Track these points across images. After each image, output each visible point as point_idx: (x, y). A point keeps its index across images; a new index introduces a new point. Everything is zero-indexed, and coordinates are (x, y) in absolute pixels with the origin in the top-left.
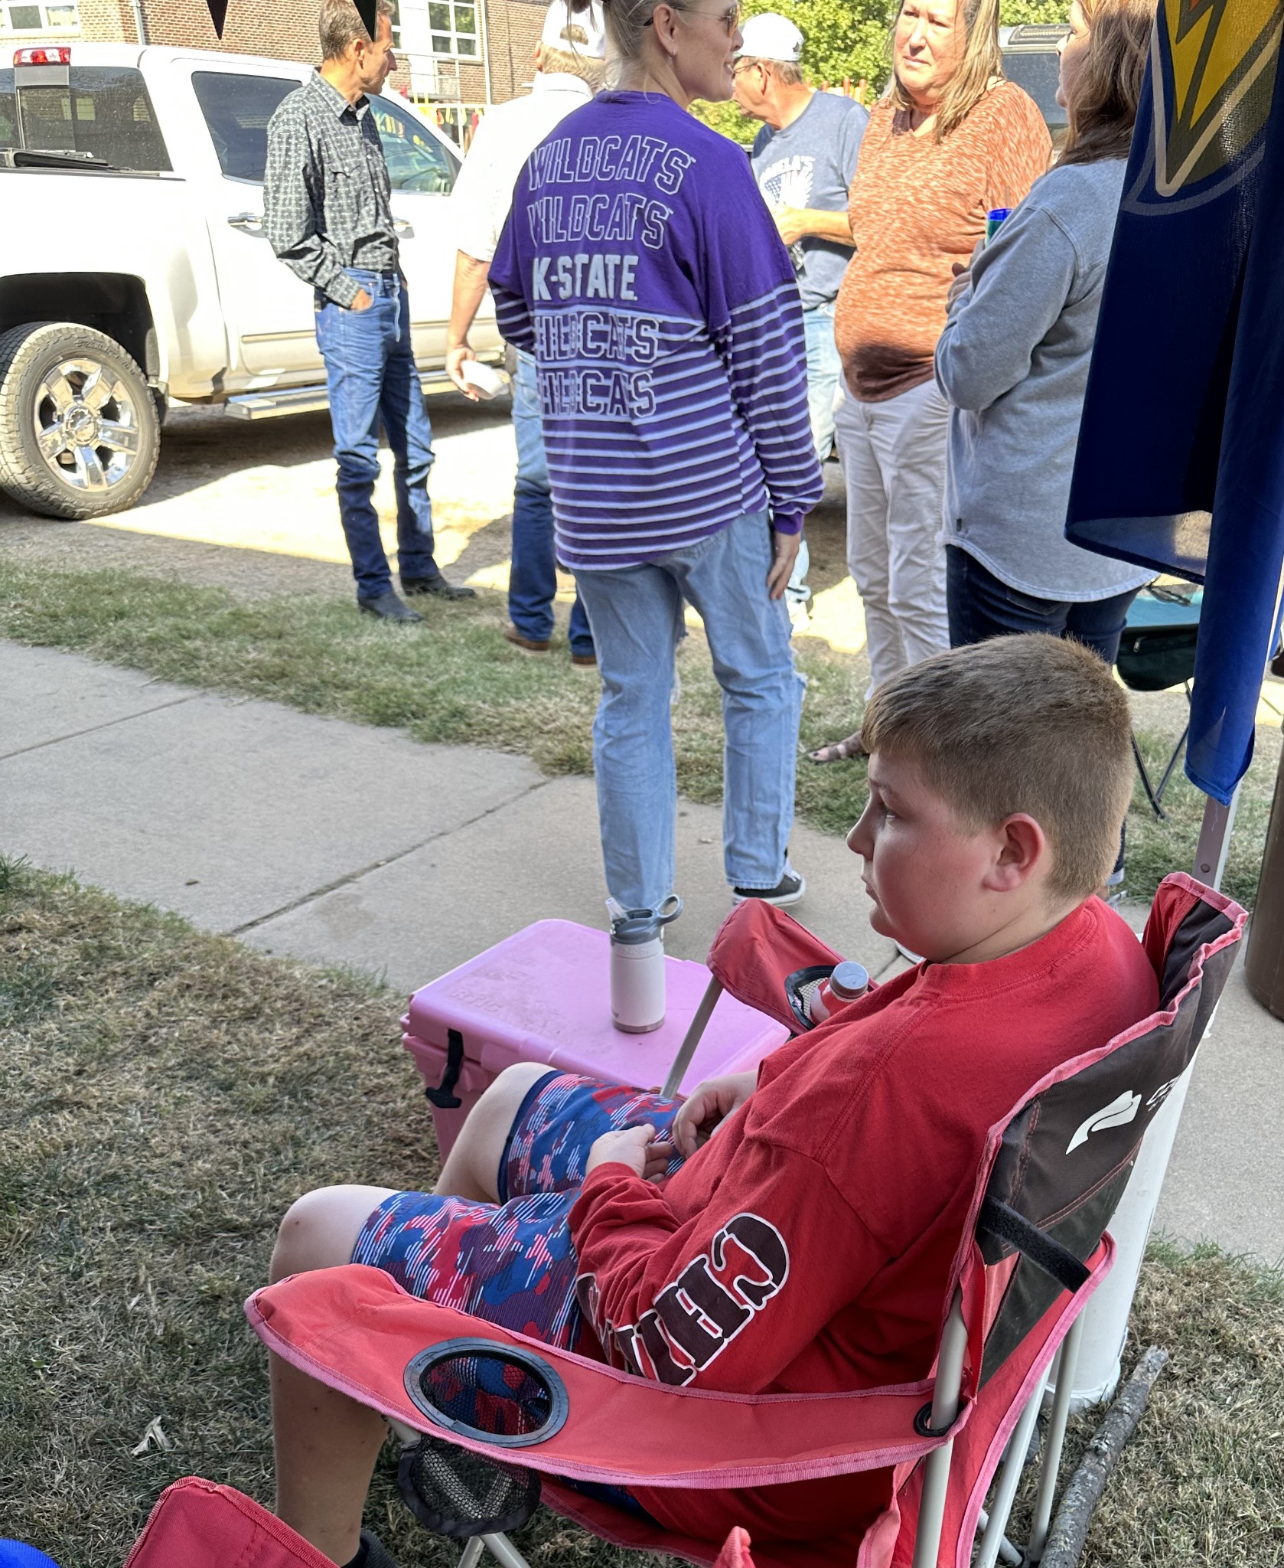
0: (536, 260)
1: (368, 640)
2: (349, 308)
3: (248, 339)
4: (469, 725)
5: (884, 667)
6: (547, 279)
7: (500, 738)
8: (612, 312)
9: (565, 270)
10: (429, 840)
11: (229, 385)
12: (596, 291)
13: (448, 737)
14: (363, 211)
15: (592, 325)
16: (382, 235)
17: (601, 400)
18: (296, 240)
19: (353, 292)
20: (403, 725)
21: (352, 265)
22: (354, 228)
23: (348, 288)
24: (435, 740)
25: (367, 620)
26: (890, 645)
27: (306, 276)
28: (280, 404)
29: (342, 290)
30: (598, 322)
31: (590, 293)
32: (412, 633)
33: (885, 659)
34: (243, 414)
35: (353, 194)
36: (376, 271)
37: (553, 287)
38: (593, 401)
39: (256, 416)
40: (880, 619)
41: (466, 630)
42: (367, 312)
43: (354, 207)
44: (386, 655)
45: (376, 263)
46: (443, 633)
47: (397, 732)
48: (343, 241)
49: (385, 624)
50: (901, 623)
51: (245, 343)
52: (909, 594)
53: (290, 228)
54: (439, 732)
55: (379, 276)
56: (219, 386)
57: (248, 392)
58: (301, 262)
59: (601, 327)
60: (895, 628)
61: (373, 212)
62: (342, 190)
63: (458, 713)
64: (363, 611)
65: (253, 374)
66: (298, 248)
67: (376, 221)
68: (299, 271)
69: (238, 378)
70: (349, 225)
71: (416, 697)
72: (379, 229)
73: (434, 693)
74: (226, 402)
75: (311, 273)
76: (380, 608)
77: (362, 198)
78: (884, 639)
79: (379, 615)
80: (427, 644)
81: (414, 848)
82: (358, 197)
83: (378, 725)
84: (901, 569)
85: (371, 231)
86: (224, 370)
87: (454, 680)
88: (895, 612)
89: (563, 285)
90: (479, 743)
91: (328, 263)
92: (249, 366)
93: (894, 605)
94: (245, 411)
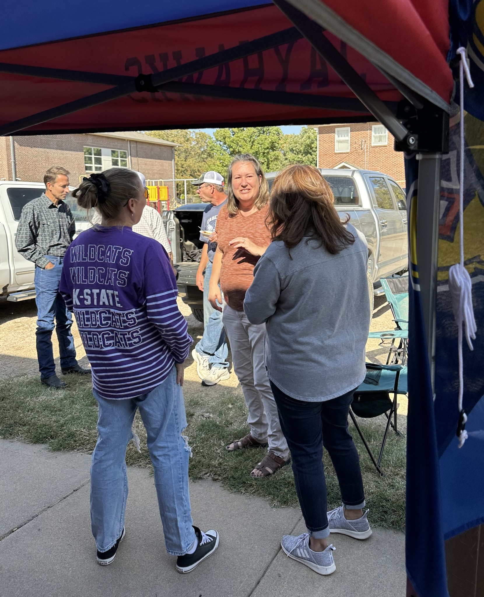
0: (74, 290)
1: (42, 398)
2: (44, 269)
3: (18, 274)
4: (75, 441)
5: (254, 408)
6: (78, 297)
7: (89, 446)
8: (112, 310)
9: (87, 294)
10: (41, 512)
11: (9, 290)
12: (104, 303)
13: (64, 448)
14: (55, 237)
15: (103, 315)
16: (61, 244)
17: (111, 342)
18: (24, 246)
19: (46, 263)
20: (46, 443)
21: (48, 254)
22: (50, 242)
23: (44, 262)
24: (59, 450)
25: (43, 389)
26: (255, 399)
27: (27, 258)
28: (29, 295)
29: (41, 262)
30: (106, 314)
31: (101, 303)
32: (61, 394)
33: (254, 405)
34: (14, 300)
35: (50, 231)
36: (58, 256)
37: (82, 301)
38: (107, 343)
39: (18, 300)
40: (250, 390)
41: (85, 389)
42: (51, 270)
43: (51, 235)
44: (47, 407)
45: (58, 254)
46: (74, 393)
47: (43, 446)
48: (44, 247)
49: (50, 390)
50: (260, 392)
51: (17, 275)
52: (263, 381)
53: (22, 241)
54: (61, 446)
55: (59, 258)
56: (5, 291)
57: (18, 291)
58: (26, 253)
59: (107, 315)
60: (257, 393)
61: (58, 237)
62: (46, 230)
63: (72, 435)
64: (43, 384)
65: (20, 285)
66: (24, 248)
67: (59, 240)
68: (25, 256)
69: (13, 287)
70: (48, 241)
71: (54, 428)
72: (59, 242)
73: (62, 426)
74: (8, 296)
75: (29, 257)
76: (49, 383)
77: (54, 232)
78: (253, 397)
79: (48, 385)
80: (66, 399)
81: (33, 517)
82: (53, 231)
83: (35, 443)
84: (258, 371)
85: (56, 243)
86: (8, 285)
87: (73, 418)
88: (257, 388)
89: (87, 300)
90: (78, 450)
91: (37, 253)
92: (18, 283)
93: (256, 385)
94: (15, 299)
